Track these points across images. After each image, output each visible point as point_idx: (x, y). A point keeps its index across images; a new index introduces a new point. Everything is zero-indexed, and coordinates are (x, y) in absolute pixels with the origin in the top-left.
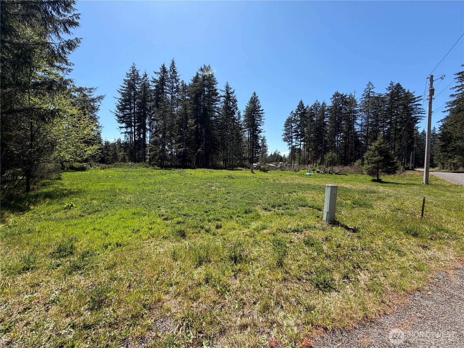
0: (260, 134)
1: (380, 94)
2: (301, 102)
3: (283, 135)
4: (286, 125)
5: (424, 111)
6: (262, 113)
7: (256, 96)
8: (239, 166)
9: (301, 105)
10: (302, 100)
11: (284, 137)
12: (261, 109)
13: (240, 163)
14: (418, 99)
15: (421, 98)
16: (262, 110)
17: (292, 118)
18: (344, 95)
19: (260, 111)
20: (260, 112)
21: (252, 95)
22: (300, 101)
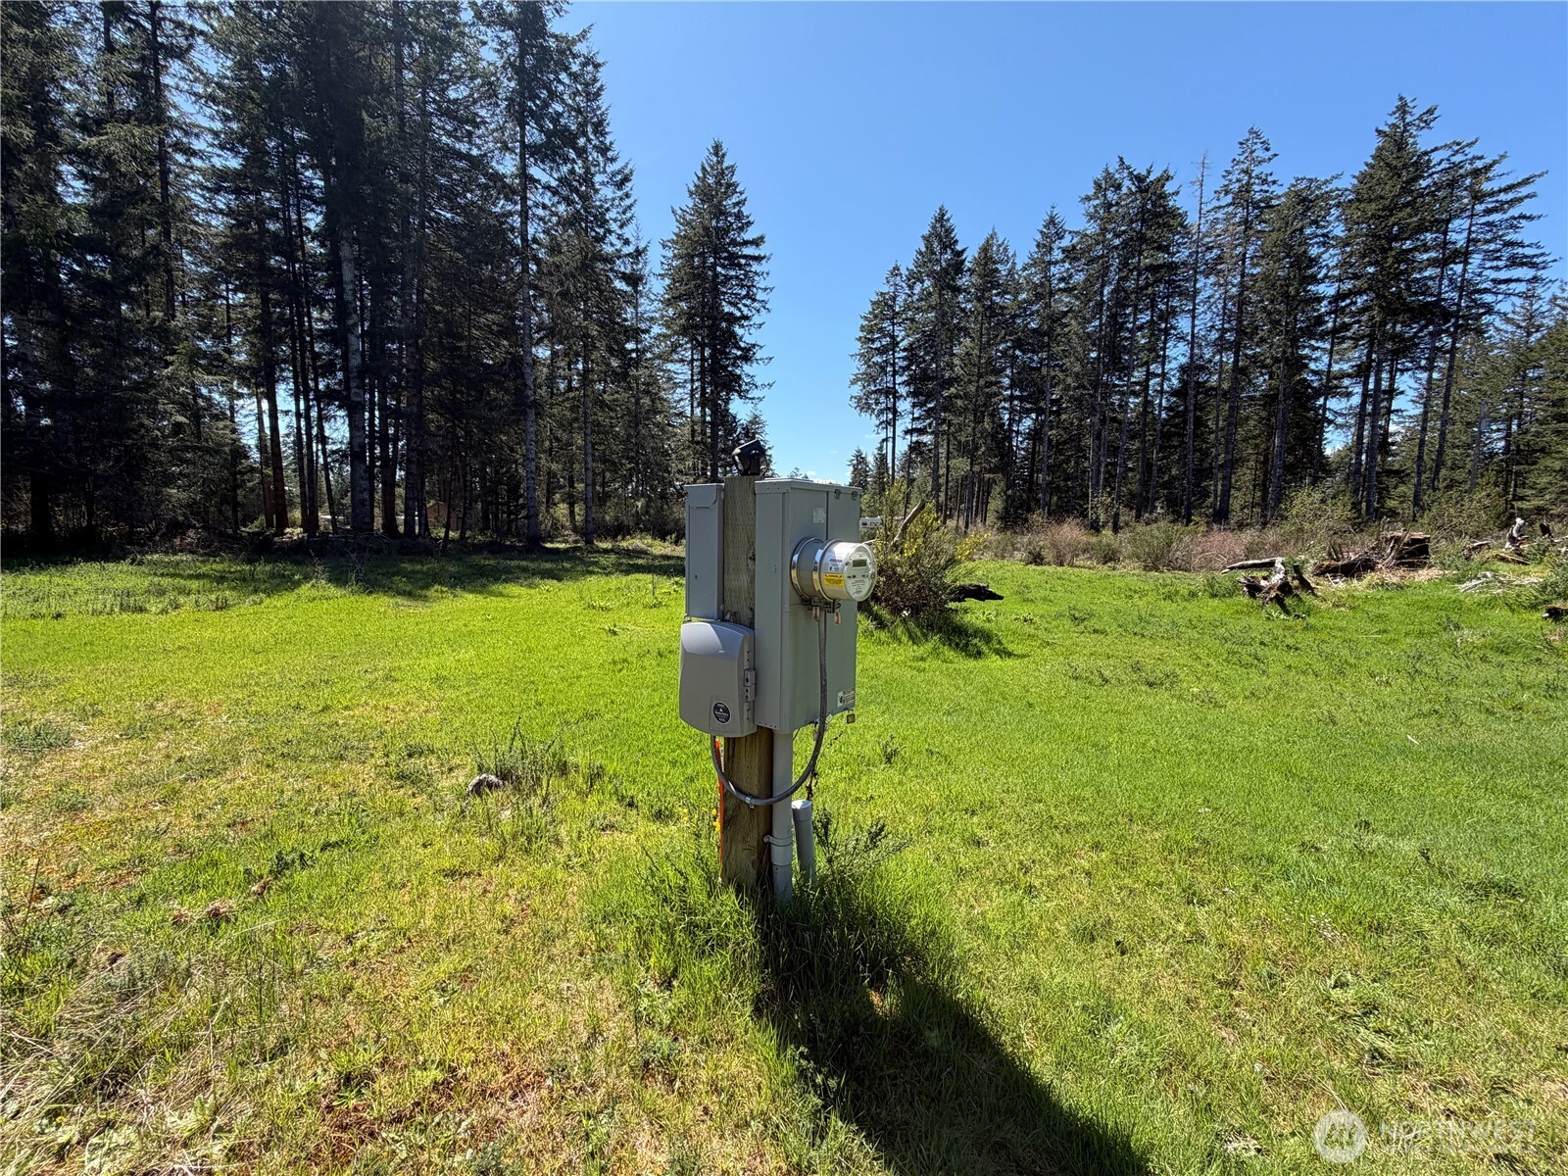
0: (747, 368)
1: (1311, 181)
2: (941, 218)
3: (853, 382)
4: (870, 333)
5: (1542, 254)
6: (758, 259)
7: (725, 165)
8: (646, 530)
9: (942, 235)
10: (946, 207)
11: (857, 390)
12: (749, 235)
13: (647, 512)
14: (1510, 196)
15: (1524, 191)
16: (757, 242)
17: (894, 299)
18: (1152, 178)
19: (746, 243)
20: (749, 251)
21: (702, 156)
22: (935, 212)
